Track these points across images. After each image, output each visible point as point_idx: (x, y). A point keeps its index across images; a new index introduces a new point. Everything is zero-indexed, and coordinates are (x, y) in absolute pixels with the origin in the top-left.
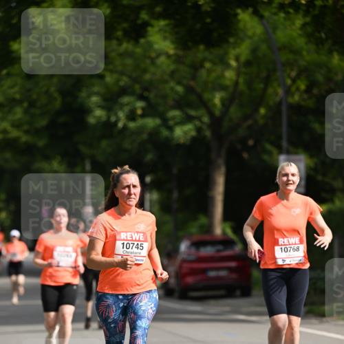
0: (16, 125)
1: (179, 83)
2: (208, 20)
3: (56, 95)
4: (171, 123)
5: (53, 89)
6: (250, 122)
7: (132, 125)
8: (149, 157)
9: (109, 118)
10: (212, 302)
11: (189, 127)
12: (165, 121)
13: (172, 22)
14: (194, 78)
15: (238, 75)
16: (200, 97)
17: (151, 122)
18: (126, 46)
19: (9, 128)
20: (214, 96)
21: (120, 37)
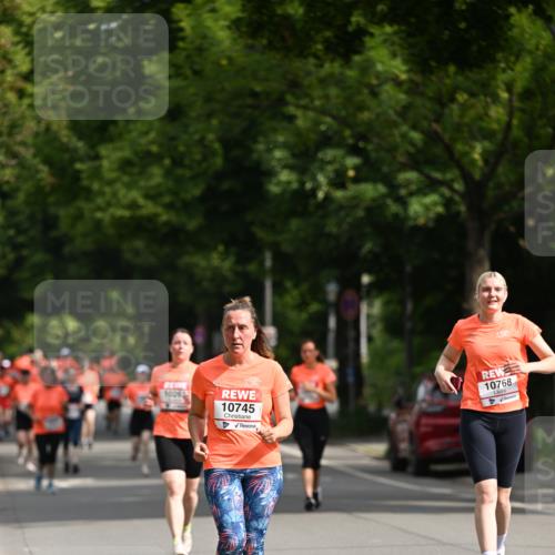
0: (152, 196)
1: (414, 127)
3: (217, 146)
4: (403, 192)
5: (211, 137)
7: (339, 194)
8: (368, 246)
11: (431, 199)
12: (393, 187)
13: (403, 28)
14: (439, 119)
15: (511, 115)
16: (449, 149)
17: (370, 190)
18: (332, 67)
19: (141, 201)
20: (473, 148)
21: (320, 53)
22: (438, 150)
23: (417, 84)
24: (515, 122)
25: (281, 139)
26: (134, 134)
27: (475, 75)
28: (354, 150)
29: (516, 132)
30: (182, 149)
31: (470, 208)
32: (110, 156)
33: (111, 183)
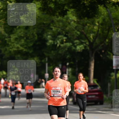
0: (21, 46)
1: (78, 31)
2: (88, 9)
3: (36, 35)
4: (76, 45)
5: (35, 33)
6: (103, 44)
7: (62, 45)
8: (68, 56)
9: (54, 43)
10: (90, 106)
11: (82, 46)
12: (73, 44)
13: (76, 9)
14: (83, 29)
15: (99, 28)
16: (85, 36)
17: (69, 44)
18: (60, 18)
19: (19, 47)
20: (90, 35)
21: (58, 15)
22: (83, 36)
23: (79, 22)
24: (100, 30)
25: (49, 33)
26: (18, 32)
27: (91, 20)
28: (65, 36)
29: (100, 32)
30: (28, 35)
31: (90, 48)
32: (13, 37)
33: (13, 43)
